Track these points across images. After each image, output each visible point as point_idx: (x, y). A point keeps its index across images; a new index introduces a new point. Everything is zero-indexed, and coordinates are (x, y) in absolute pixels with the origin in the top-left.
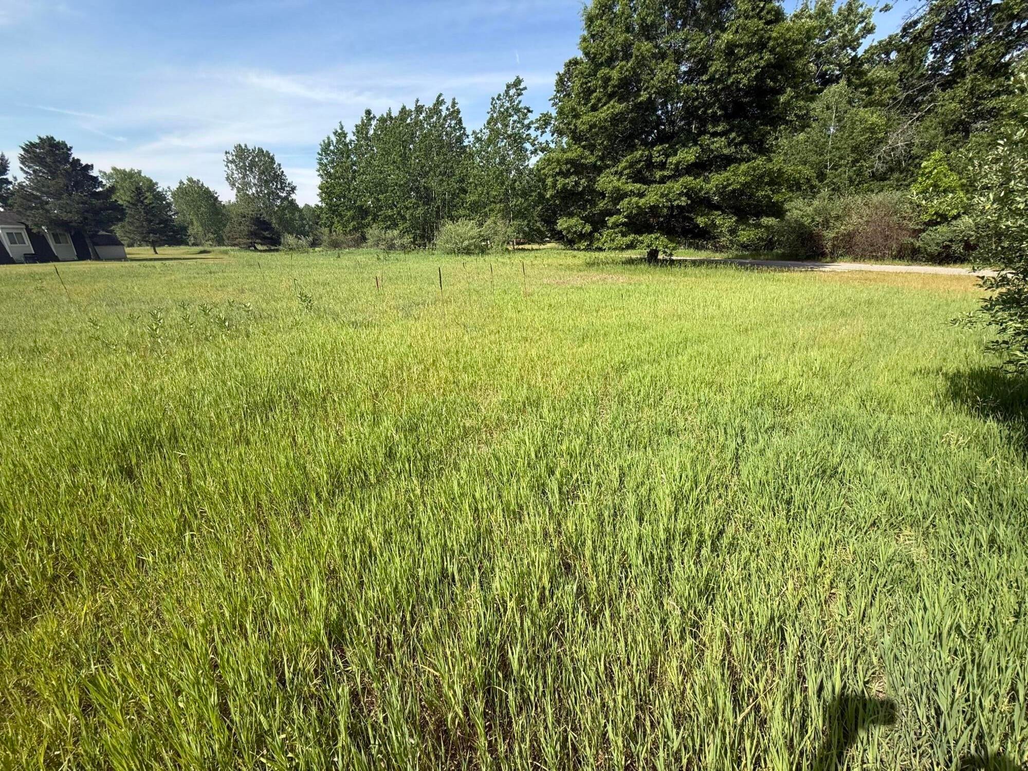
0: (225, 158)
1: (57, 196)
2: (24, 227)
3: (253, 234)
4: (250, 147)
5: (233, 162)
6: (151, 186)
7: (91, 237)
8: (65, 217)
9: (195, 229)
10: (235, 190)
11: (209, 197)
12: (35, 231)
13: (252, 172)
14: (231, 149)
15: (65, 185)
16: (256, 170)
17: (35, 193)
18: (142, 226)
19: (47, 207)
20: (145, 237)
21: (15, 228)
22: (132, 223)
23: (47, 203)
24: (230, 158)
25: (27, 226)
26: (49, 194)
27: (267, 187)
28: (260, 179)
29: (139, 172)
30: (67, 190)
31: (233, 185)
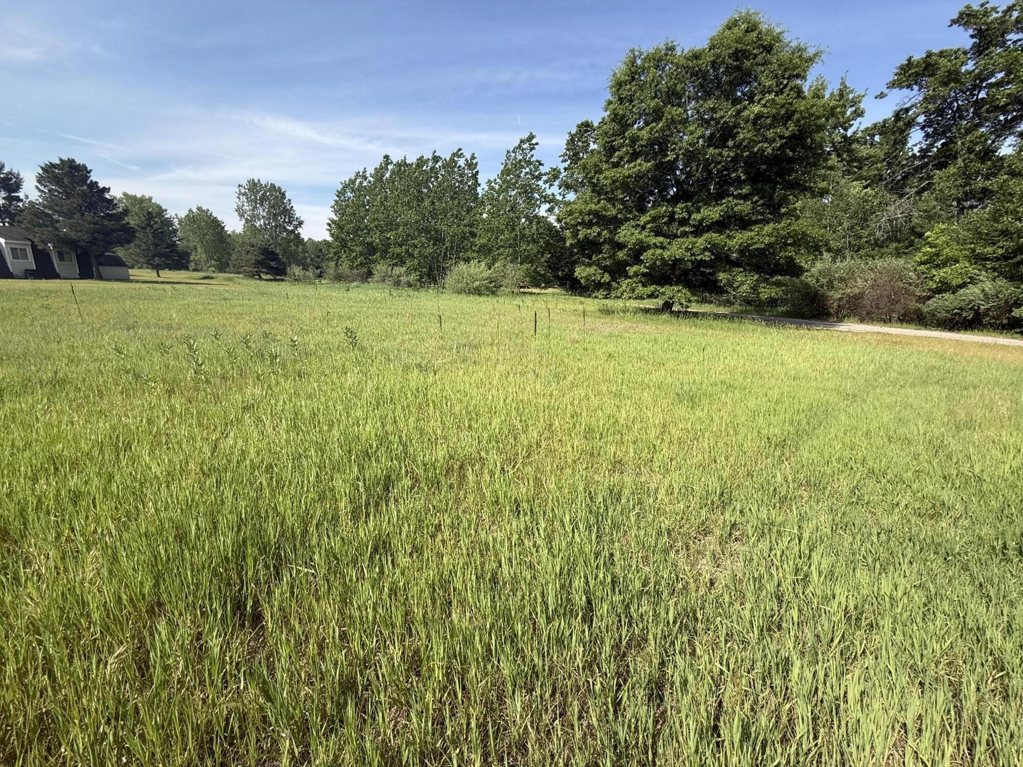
0: (238, 191)
1: (69, 215)
2: (29, 243)
3: (259, 263)
4: (263, 182)
5: (245, 194)
6: (160, 211)
7: (97, 257)
8: (74, 235)
9: (199, 255)
10: (244, 221)
11: (216, 226)
12: (39, 247)
13: (262, 205)
14: (244, 183)
15: (78, 205)
16: (266, 204)
17: (46, 211)
18: (149, 250)
19: (57, 225)
20: (150, 260)
21: (19, 244)
22: (139, 246)
23: (58, 221)
24: (243, 191)
25: (33, 242)
26: (60, 213)
27: (275, 219)
28: (269, 213)
29: (150, 199)
30: (81, 210)
31: (242, 216)
